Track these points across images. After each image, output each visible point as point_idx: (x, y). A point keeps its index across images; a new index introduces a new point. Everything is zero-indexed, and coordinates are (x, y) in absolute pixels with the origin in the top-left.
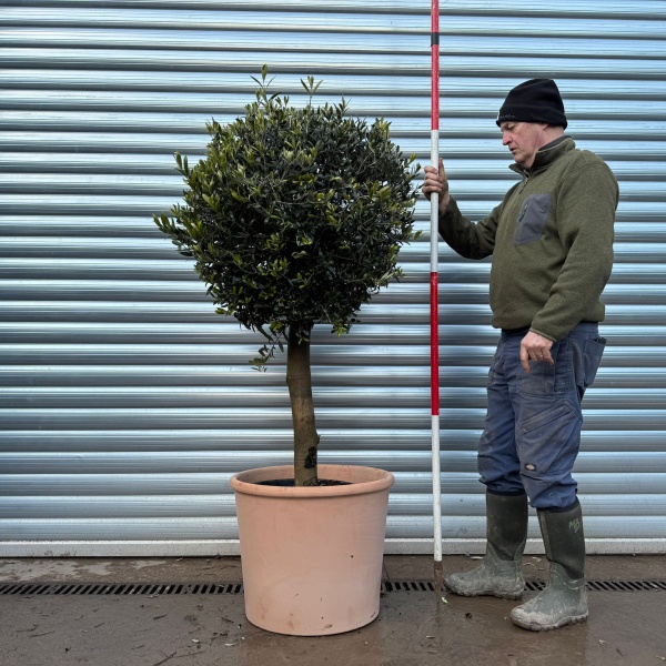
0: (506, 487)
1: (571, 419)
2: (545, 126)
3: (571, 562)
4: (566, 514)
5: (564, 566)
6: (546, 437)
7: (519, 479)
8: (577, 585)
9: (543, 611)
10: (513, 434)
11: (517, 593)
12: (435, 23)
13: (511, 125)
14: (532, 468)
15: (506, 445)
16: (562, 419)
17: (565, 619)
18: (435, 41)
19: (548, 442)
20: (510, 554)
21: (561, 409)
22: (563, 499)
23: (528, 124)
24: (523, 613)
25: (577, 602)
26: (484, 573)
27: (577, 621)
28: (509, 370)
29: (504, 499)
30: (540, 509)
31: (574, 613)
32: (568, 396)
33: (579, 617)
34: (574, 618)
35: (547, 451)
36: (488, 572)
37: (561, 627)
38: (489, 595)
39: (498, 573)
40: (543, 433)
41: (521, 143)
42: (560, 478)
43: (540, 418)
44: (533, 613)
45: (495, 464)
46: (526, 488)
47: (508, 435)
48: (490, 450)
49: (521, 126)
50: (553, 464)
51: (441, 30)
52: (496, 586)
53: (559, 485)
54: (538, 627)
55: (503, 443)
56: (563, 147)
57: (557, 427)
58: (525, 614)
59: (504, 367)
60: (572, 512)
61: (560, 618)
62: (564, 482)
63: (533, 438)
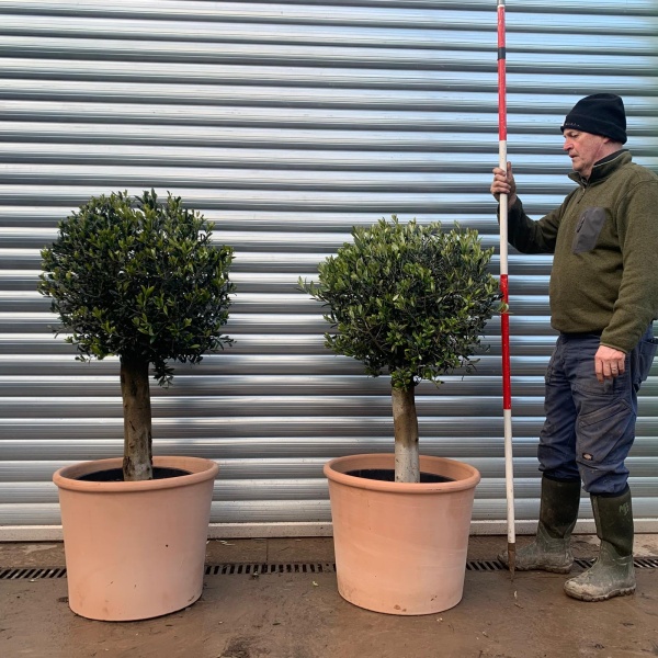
0: (563, 474)
1: (628, 414)
2: (605, 140)
3: (620, 542)
4: (616, 499)
5: (613, 544)
6: (604, 430)
7: (576, 467)
8: (625, 561)
9: (594, 584)
10: (574, 427)
11: (567, 567)
12: (502, 39)
13: (575, 133)
14: (589, 457)
15: (566, 437)
16: (618, 415)
17: (614, 591)
18: (502, 56)
19: (604, 436)
20: (560, 533)
21: (618, 406)
22: (615, 486)
23: (591, 135)
24: (576, 585)
25: (626, 576)
26: (536, 550)
27: (625, 593)
28: (570, 369)
29: (560, 485)
30: (593, 495)
31: (623, 586)
32: (625, 395)
33: (627, 589)
34: (622, 590)
35: (604, 443)
36: (539, 549)
37: (611, 597)
38: (541, 569)
39: (548, 549)
40: (601, 427)
41: (582, 151)
42: (614, 467)
43: (598, 413)
44: (585, 586)
45: (555, 454)
46: (582, 474)
47: (568, 428)
48: (550, 441)
49: (584, 135)
50: (609, 455)
51: (507, 46)
52: (547, 562)
53: (612, 474)
54: (590, 598)
55: (563, 436)
56: (620, 161)
57: (613, 422)
58: (577, 586)
59: (564, 367)
60: (622, 497)
61: (610, 590)
62: (617, 471)
63: (592, 431)
